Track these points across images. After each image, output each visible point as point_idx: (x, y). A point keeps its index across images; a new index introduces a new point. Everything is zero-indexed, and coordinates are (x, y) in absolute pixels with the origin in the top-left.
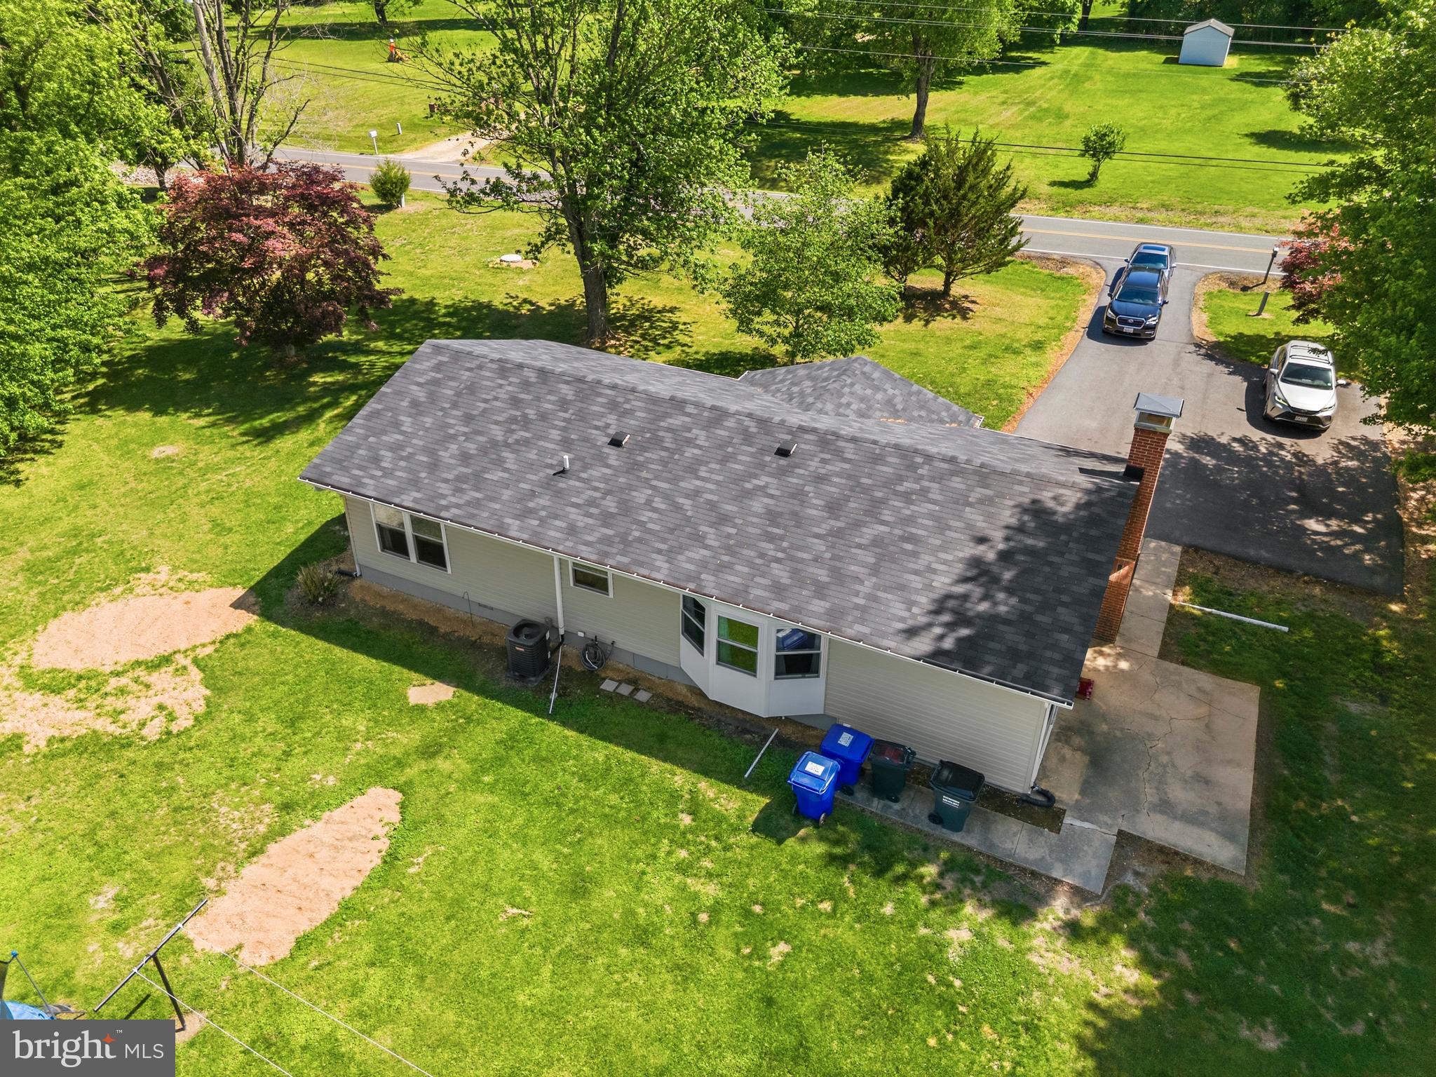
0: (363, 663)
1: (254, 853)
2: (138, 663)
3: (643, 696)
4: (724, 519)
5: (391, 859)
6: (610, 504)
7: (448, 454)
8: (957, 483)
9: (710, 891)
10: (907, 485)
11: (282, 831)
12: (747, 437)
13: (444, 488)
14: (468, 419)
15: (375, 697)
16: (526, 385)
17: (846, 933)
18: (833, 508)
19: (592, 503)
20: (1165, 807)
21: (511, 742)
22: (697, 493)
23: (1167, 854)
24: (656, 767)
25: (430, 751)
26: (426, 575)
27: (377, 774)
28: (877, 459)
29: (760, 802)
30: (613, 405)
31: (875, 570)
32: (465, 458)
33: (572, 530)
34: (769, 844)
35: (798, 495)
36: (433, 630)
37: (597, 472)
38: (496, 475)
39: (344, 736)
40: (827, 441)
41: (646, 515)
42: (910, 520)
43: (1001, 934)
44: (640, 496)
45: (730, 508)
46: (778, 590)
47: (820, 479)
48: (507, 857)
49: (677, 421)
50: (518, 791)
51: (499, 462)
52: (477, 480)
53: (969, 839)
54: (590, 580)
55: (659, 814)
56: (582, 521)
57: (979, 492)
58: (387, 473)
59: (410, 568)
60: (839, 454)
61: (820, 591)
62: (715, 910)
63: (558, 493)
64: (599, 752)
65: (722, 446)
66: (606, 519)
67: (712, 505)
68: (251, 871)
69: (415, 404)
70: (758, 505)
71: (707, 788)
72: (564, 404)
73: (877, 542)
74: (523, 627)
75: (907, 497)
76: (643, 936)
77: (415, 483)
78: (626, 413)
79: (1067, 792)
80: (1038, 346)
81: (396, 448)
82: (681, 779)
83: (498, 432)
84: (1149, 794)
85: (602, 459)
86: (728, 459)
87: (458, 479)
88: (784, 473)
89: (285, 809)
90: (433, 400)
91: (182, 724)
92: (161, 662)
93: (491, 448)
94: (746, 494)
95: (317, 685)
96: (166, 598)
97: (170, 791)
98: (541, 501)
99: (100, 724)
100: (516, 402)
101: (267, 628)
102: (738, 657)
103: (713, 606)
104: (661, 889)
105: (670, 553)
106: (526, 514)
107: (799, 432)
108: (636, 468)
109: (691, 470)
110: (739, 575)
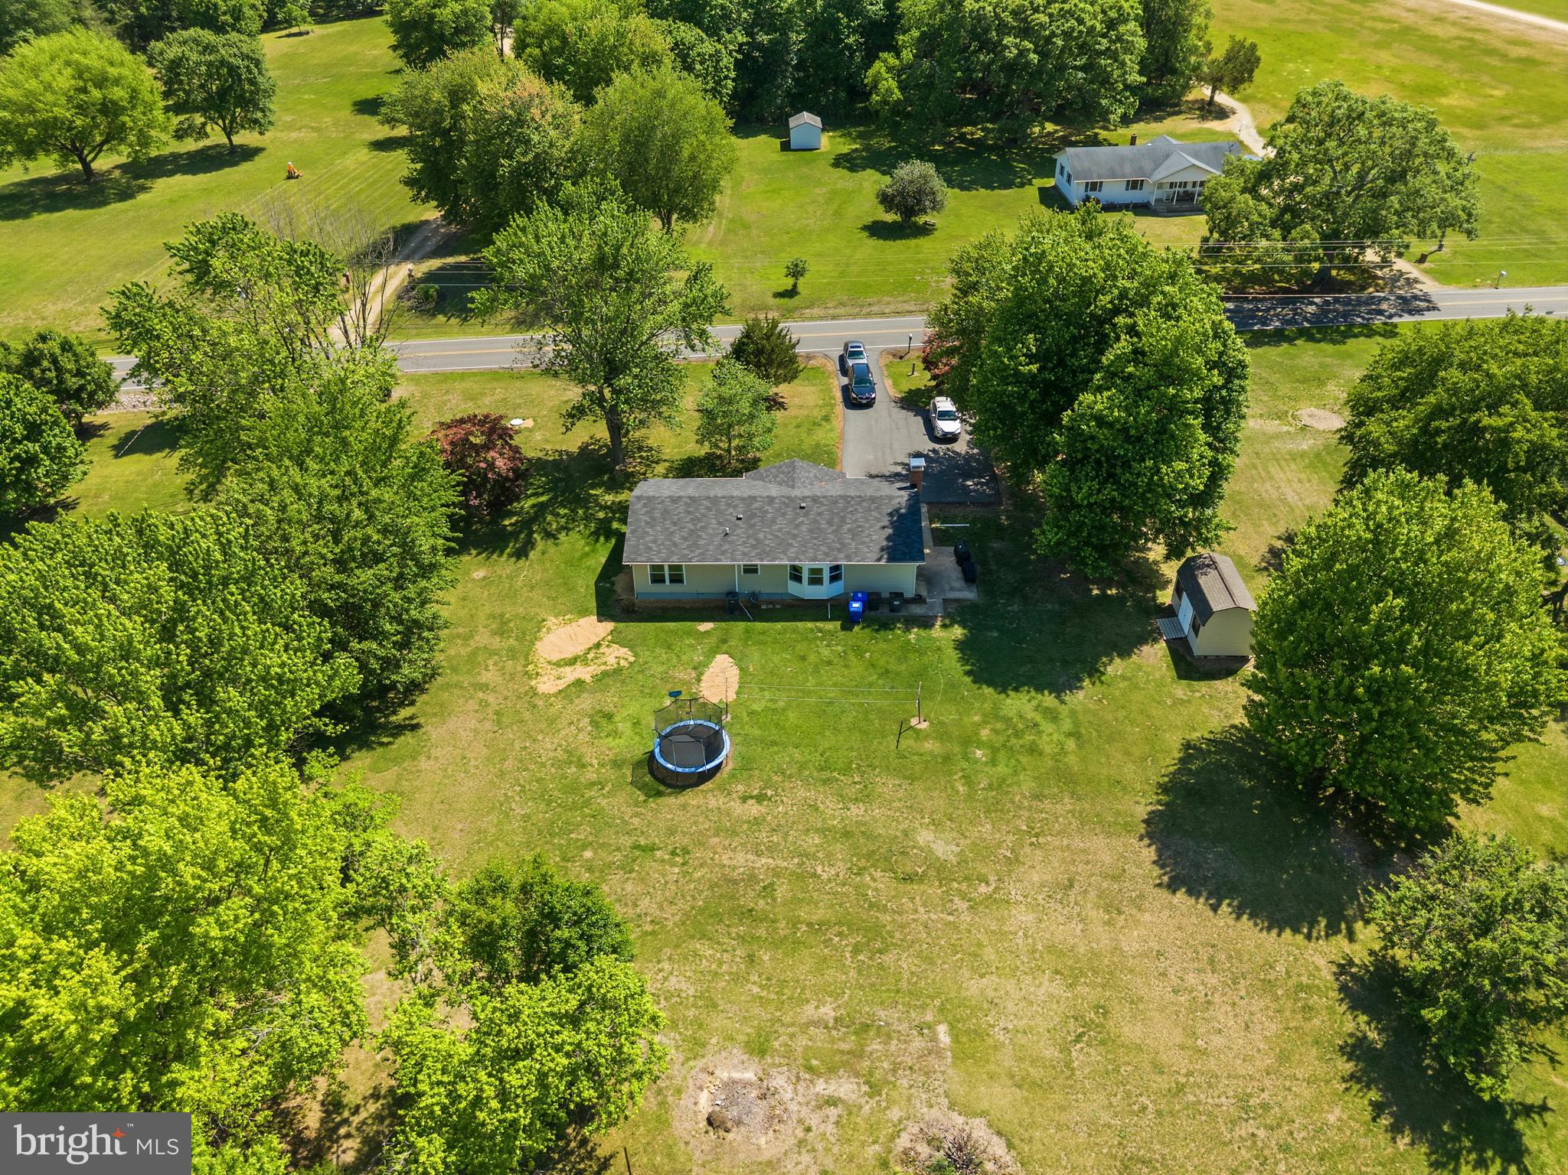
0: (671, 625)
1: (699, 680)
2: (590, 649)
3: (776, 605)
4: (795, 537)
5: (741, 669)
6: (752, 541)
7: (677, 539)
8: (865, 504)
9: (840, 648)
10: (850, 509)
11: (702, 674)
12: (787, 506)
13: (686, 552)
14: (674, 524)
15: (689, 634)
16: (686, 504)
17: (883, 645)
18: (830, 523)
19: (745, 543)
20: (952, 589)
21: (747, 631)
22: (780, 530)
23: (957, 600)
24: (799, 624)
25: (725, 641)
26: (677, 588)
27: (713, 652)
28: (836, 502)
29: (838, 623)
30: (729, 505)
31: (853, 540)
32: (685, 539)
33: (744, 554)
34: (848, 633)
35: (816, 521)
36: (684, 608)
37: (739, 531)
38: (702, 542)
39: (691, 646)
40: (815, 499)
41: (767, 542)
42: (856, 521)
43: (923, 633)
44: (761, 536)
45: (795, 532)
46: (827, 554)
47: (820, 514)
48: (776, 659)
49: (757, 505)
50: (763, 643)
51: (700, 537)
52: (696, 545)
53: (904, 613)
54: (750, 570)
55: (810, 636)
56: (747, 550)
57: (874, 507)
58: (659, 552)
59: (668, 587)
60: (822, 504)
61: (840, 551)
62: (844, 651)
63: (730, 543)
64: (779, 626)
65: (779, 510)
66: (753, 547)
67: (789, 533)
68: (702, 684)
69: (647, 523)
70: (804, 528)
71: (820, 624)
72: (709, 509)
73: (849, 530)
74: (728, 594)
75: (851, 513)
76: (830, 663)
77: (673, 553)
78: (736, 507)
79: (924, 593)
80: (826, 418)
81: (654, 541)
82: (810, 625)
83: (690, 526)
84: (947, 587)
85: (737, 526)
86: (784, 515)
87: (688, 547)
88: (806, 515)
89: (695, 668)
90: (654, 519)
91: (632, 659)
92: (598, 645)
93: (692, 532)
94: (797, 526)
95: (663, 635)
96: (568, 627)
97: (653, 676)
98: (726, 547)
99: (603, 668)
100: (689, 513)
101: (621, 625)
102: (816, 579)
103: (806, 565)
104: (826, 652)
105: (784, 553)
106: (724, 553)
107: (804, 499)
108: (753, 526)
109: (773, 521)
110: (810, 553)
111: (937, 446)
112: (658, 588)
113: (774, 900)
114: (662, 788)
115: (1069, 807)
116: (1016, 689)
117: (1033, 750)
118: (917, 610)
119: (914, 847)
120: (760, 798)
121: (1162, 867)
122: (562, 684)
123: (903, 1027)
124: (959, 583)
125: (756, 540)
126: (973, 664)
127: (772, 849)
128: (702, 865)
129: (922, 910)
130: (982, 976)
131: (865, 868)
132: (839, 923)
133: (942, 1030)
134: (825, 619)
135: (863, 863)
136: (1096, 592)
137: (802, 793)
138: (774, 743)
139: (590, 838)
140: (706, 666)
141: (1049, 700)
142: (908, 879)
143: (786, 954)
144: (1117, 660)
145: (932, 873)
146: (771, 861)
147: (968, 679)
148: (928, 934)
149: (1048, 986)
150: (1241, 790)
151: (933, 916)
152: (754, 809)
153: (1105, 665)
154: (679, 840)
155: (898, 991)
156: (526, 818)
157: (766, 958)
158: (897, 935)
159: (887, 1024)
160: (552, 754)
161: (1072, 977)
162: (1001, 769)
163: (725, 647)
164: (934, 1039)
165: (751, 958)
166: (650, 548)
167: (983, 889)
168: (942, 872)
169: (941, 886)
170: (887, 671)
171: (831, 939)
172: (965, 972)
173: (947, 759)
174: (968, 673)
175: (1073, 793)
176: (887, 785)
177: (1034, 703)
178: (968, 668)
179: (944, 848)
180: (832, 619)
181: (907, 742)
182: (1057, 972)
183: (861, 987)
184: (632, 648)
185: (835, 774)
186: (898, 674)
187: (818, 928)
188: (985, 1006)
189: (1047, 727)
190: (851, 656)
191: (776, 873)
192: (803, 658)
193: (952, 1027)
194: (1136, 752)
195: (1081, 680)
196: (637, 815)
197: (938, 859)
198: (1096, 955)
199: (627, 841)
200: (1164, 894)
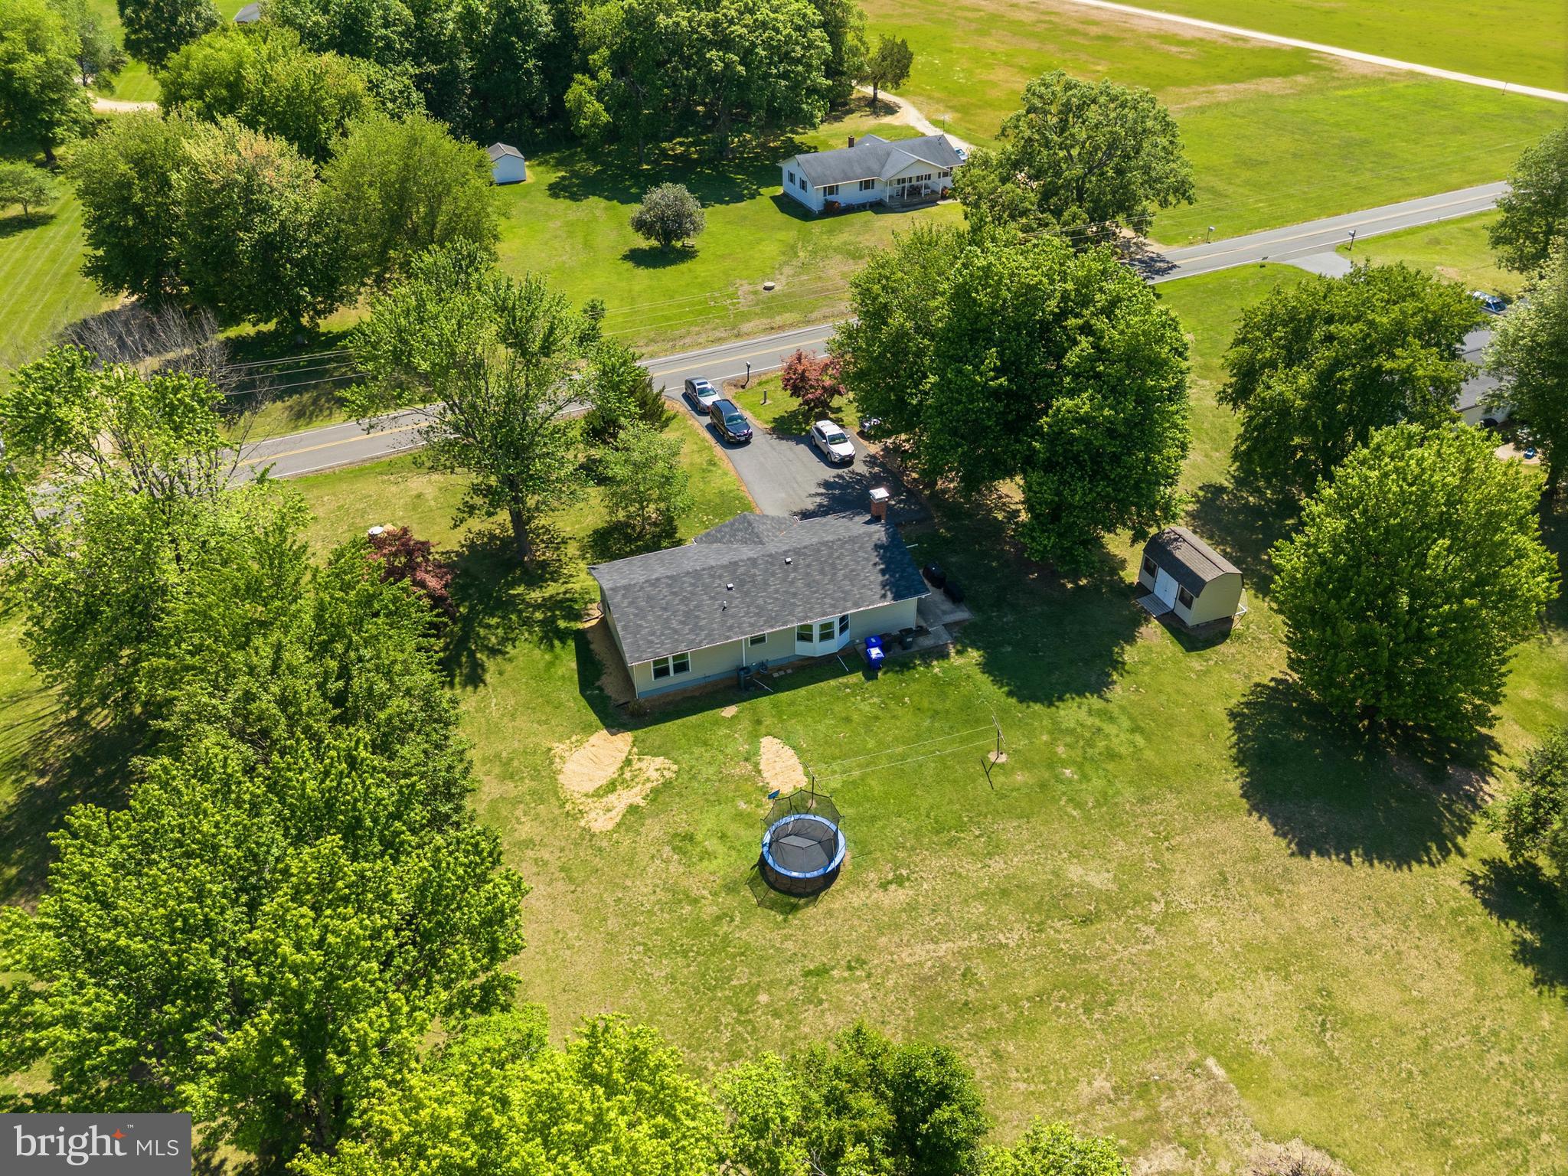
0: (693, 719)
1: (759, 772)
2: (622, 768)
3: (789, 671)
4: (795, 595)
5: (794, 748)
6: (754, 610)
7: (675, 625)
8: (847, 546)
9: (875, 700)
10: (836, 555)
11: (758, 764)
12: (771, 564)
13: (691, 637)
14: (665, 609)
15: (717, 722)
17: (914, 686)
18: (822, 572)
19: (747, 613)
20: (945, 613)
21: (775, 706)
22: (777, 591)
23: (956, 623)
24: (822, 684)
25: (759, 722)
26: (683, 677)
27: (754, 737)
28: (819, 550)
29: (860, 674)
31: (853, 585)
32: (683, 623)
33: (751, 625)
34: (874, 682)
35: (808, 574)
36: (693, 698)
37: (736, 602)
38: (703, 622)
39: (727, 736)
40: (797, 552)
41: (770, 607)
42: (847, 565)
43: (945, 664)
44: (760, 602)
45: (792, 590)
46: (833, 606)
47: (809, 566)
48: (821, 727)
49: (741, 570)
50: (798, 714)
51: (698, 617)
52: (698, 627)
53: (915, 649)
54: (757, 641)
55: (840, 694)
56: (752, 620)
57: (856, 547)
58: (662, 644)
59: (673, 679)
60: (805, 554)
61: (845, 600)
62: (883, 702)
63: (733, 616)
64: (802, 691)
65: (766, 570)
66: (759, 615)
67: (786, 592)
68: (765, 775)
69: (636, 615)
70: (800, 584)
71: (843, 680)
73: (845, 577)
74: (739, 670)
75: (838, 558)
76: (877, 718)
77: (678, 641)
78: (720, 577)
79: (924, 624)
80: (712, 463)
81: (653, 633)
82: (833, 683)
83: (683, 607)
84: (939, 612)
85: (731, 596)
86: (773, 574)
87: (691, 631)
88: (795, 569)
89: (747, 760)
90: (641, 609)
91: (675, 767)
92: (628, 762)
93: (687, 614)
94: (792, 583)
95: (691, 733)
96: (582, 750)
97: (708, 780)
98: (730, 622)
99: (649, 785)
100: (675, 594)
101: (640, 732)
102: (827, 635)
103: (816, 622)
104: (865, 707)
105: (791, 614)
106: (730, 628)
107: (786, 553)
108: (747, 594)
109: (766, 583)
110: (818, 609)
111: (840, 471)
112: (664, 682)
113: (981, 984)
114: (793, 900)
115: (1176, 802)
116: (1061, 699)
117: (1112, 755)
118: (926, 642)
119: (1072, 886)
120: (899, 881)
121: (1284, 836)
122: (616, 816)
123: (1176, 1074)
124: (947, 606)
125: (757, 607)
126: (1008, 684)
127: (945, 932)
128: (887, 972)
129: (1119, 948)
130: (1210, 996)
131: (1042, 923)
132: (1055, 987)
133: (1211, 1062)
134: (844, 674)
135: (1037, 918)
136: (1069, 586)
137: (935, 863)
138: (874, 819)
139: (755, 980)
140: (757, 753)
141: (1094, 701)
142: (1086, 921)
143: (1028, 1039)
144: (1127, 648)
145: (1103, 907)
146: (950, 944)
147: (1013, 701)
148: (1140, 970)
149: (1270, 987)
150: (1298, 743)
151: (1134, 951)
152: (899, 895)
153: (1121, 655)
154: (846, 953)
155: (1150, 1039)
156: (672, 978)
157: (1011, 1048)
158: (1113, 980)
159: (1162, 1077)
160: (653, 898)
161: (1280, 968)
162: (1097, 783)
163: (763, 730)
164: (1211, 1076)
165: (997, 1055)
166: (651, 642)
167: (1157, 908)
168: (1113, 904)
169: (1119, 917)
170: (937, 712)
171: (1058, 1008)
172: (1194, 998)
173: (1043, 786)
174: (1010, 694)
175: (1170, 788)
176: (1009, 829)
177: (1085, 708)
178: (1006, 689)
179: (1100, 879)
180: (851, 672)
181: (999, 780)
182: (1268, 969)
183: (1116, 1047)
184: (666, 755)
185: (953, 833)
186: (947, 712)
187: (1040, 998)
188: (1232, 1025)
189: (1110, 729)
190: (892, 704)
191: (964, 955)
192: (848, 720)
193: (1218, 1058)
194: (1196, 731)
195: (1110, 675)
196: (787, 938)
197: (1100, 890)
198: (1287, 940)
199: (794, 970)
200: (1300, 861)
